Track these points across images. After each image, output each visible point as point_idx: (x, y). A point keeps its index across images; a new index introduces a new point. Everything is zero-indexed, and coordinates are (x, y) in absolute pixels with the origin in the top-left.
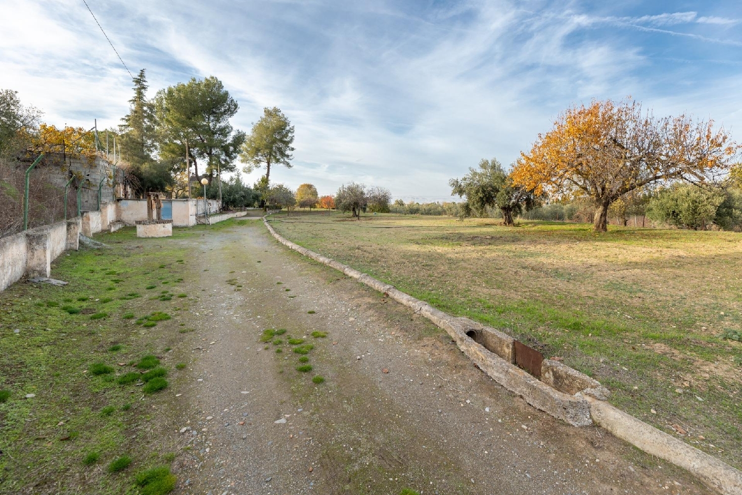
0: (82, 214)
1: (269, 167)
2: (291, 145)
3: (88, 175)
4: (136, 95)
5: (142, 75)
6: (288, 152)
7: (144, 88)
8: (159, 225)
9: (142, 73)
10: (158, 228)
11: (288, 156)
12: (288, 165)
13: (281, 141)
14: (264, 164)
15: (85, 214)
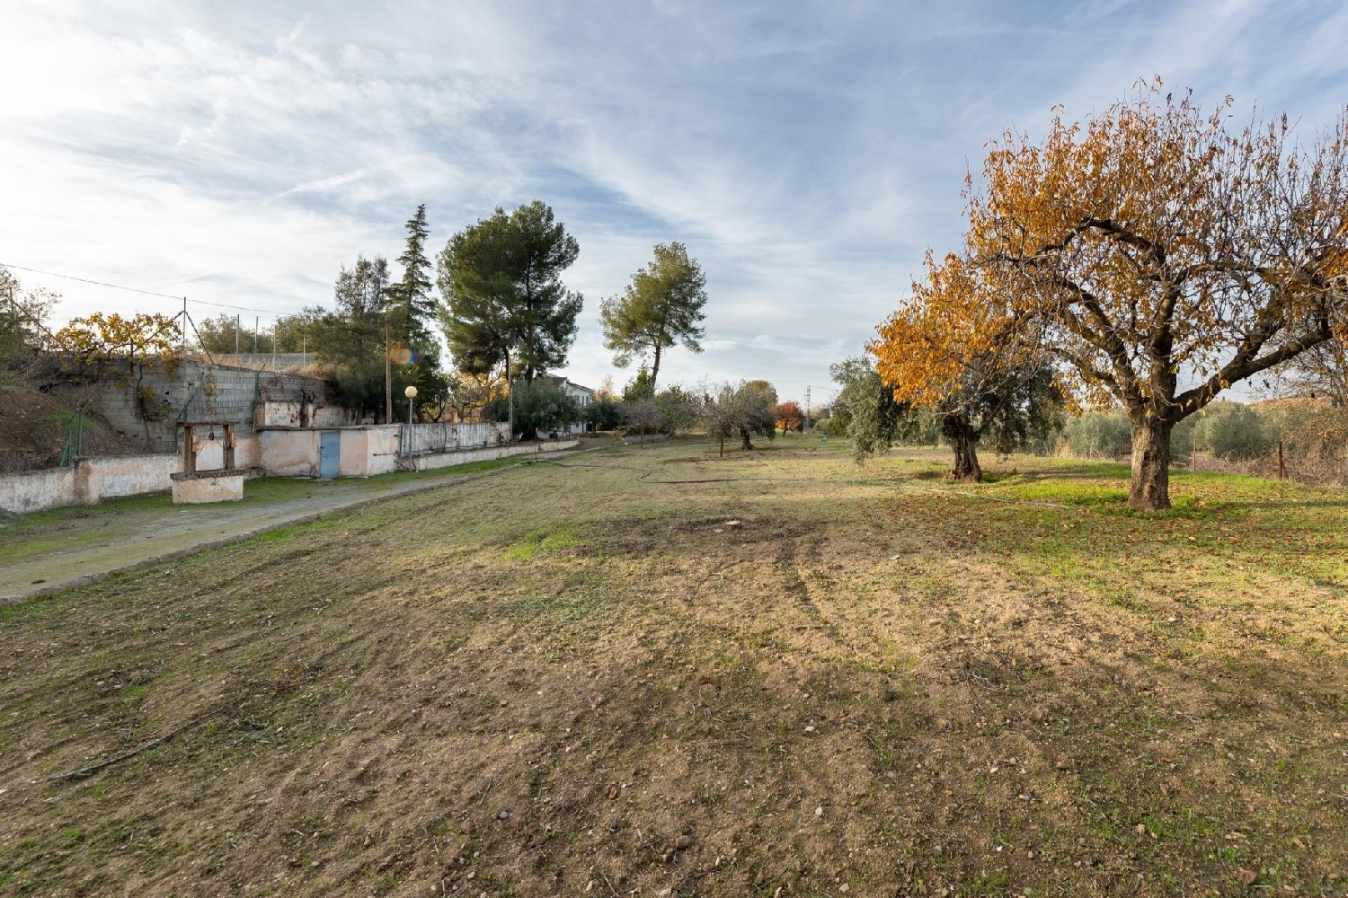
0: (77, 463)
1: (658, 354)
2: (701, 311)
3: (167, 393)
4: (408, 249)
5: (421, 214)
6: (695, 324)
7: (424, 236)
8: (203, 481)
9: (420, 212)
10: (200, 487)
11: (694, 331)
12: (696, 347)
13: (685, 304)
14: (651, 350)
15: (81, 464)
